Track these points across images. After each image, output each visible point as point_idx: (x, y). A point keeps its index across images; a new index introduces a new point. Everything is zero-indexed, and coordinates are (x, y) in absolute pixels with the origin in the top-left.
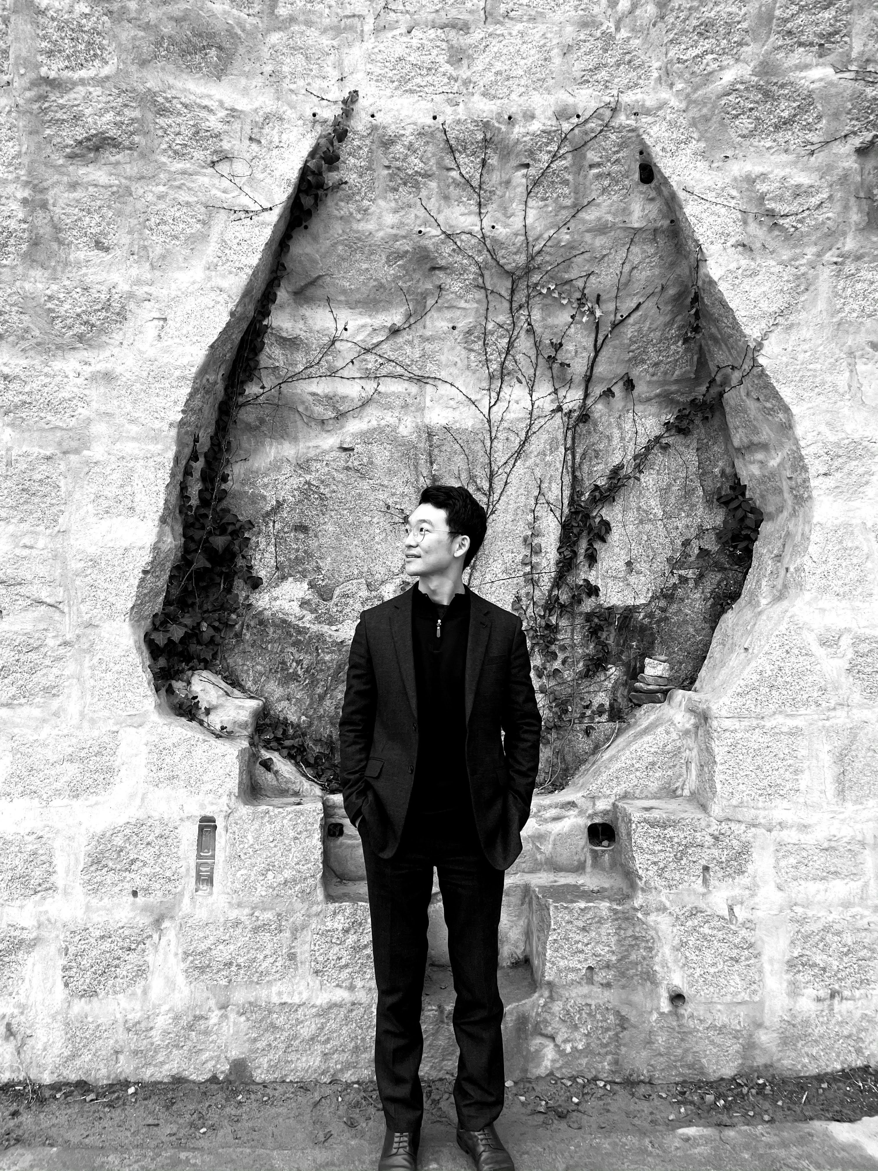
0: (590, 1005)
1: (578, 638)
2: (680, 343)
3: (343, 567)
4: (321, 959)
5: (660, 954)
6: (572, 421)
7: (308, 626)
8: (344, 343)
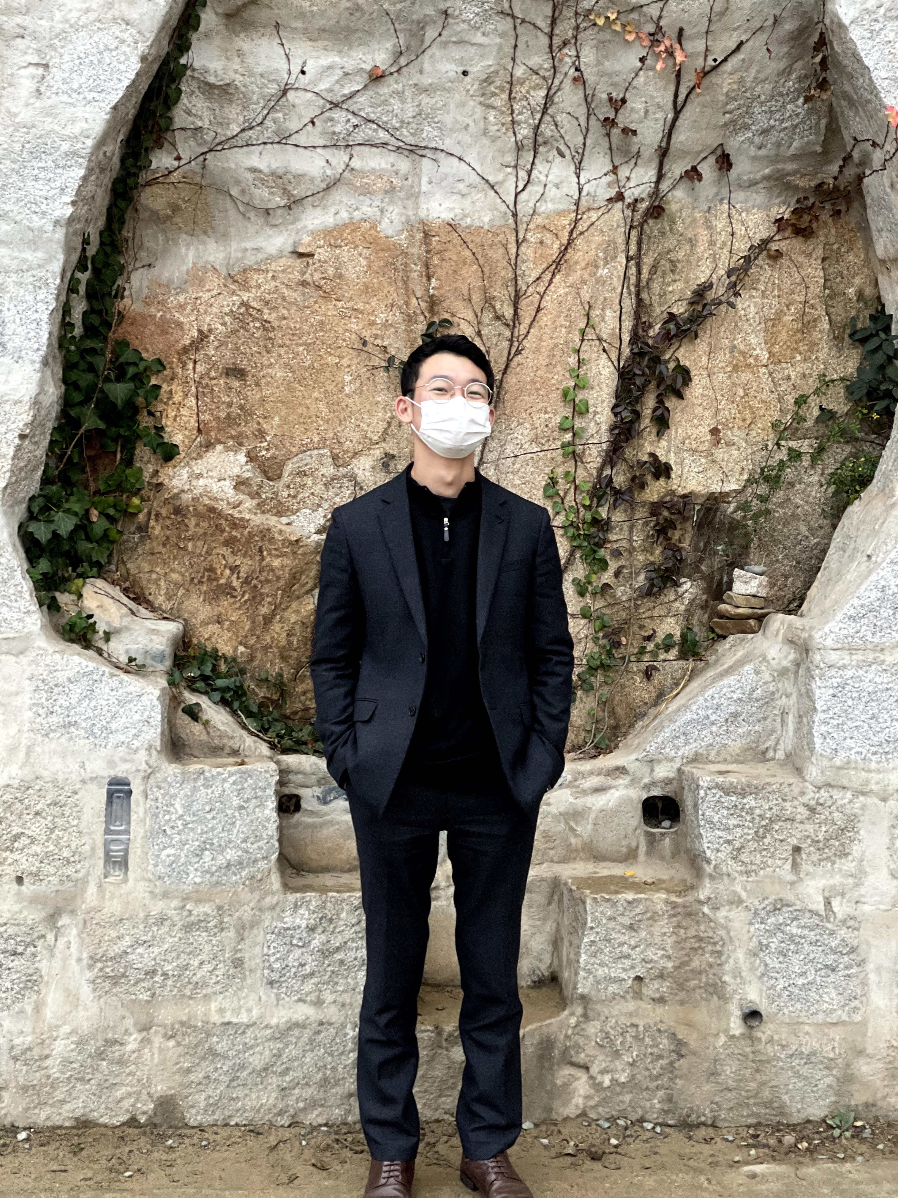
0: (637, 1026)
1: (638, 539)
2: (801, 100)
3: (298, 431)
4: (277, 965)
5: (731, 961)
6: (638, 216)
7: (247, 516)
8: (300, 93)
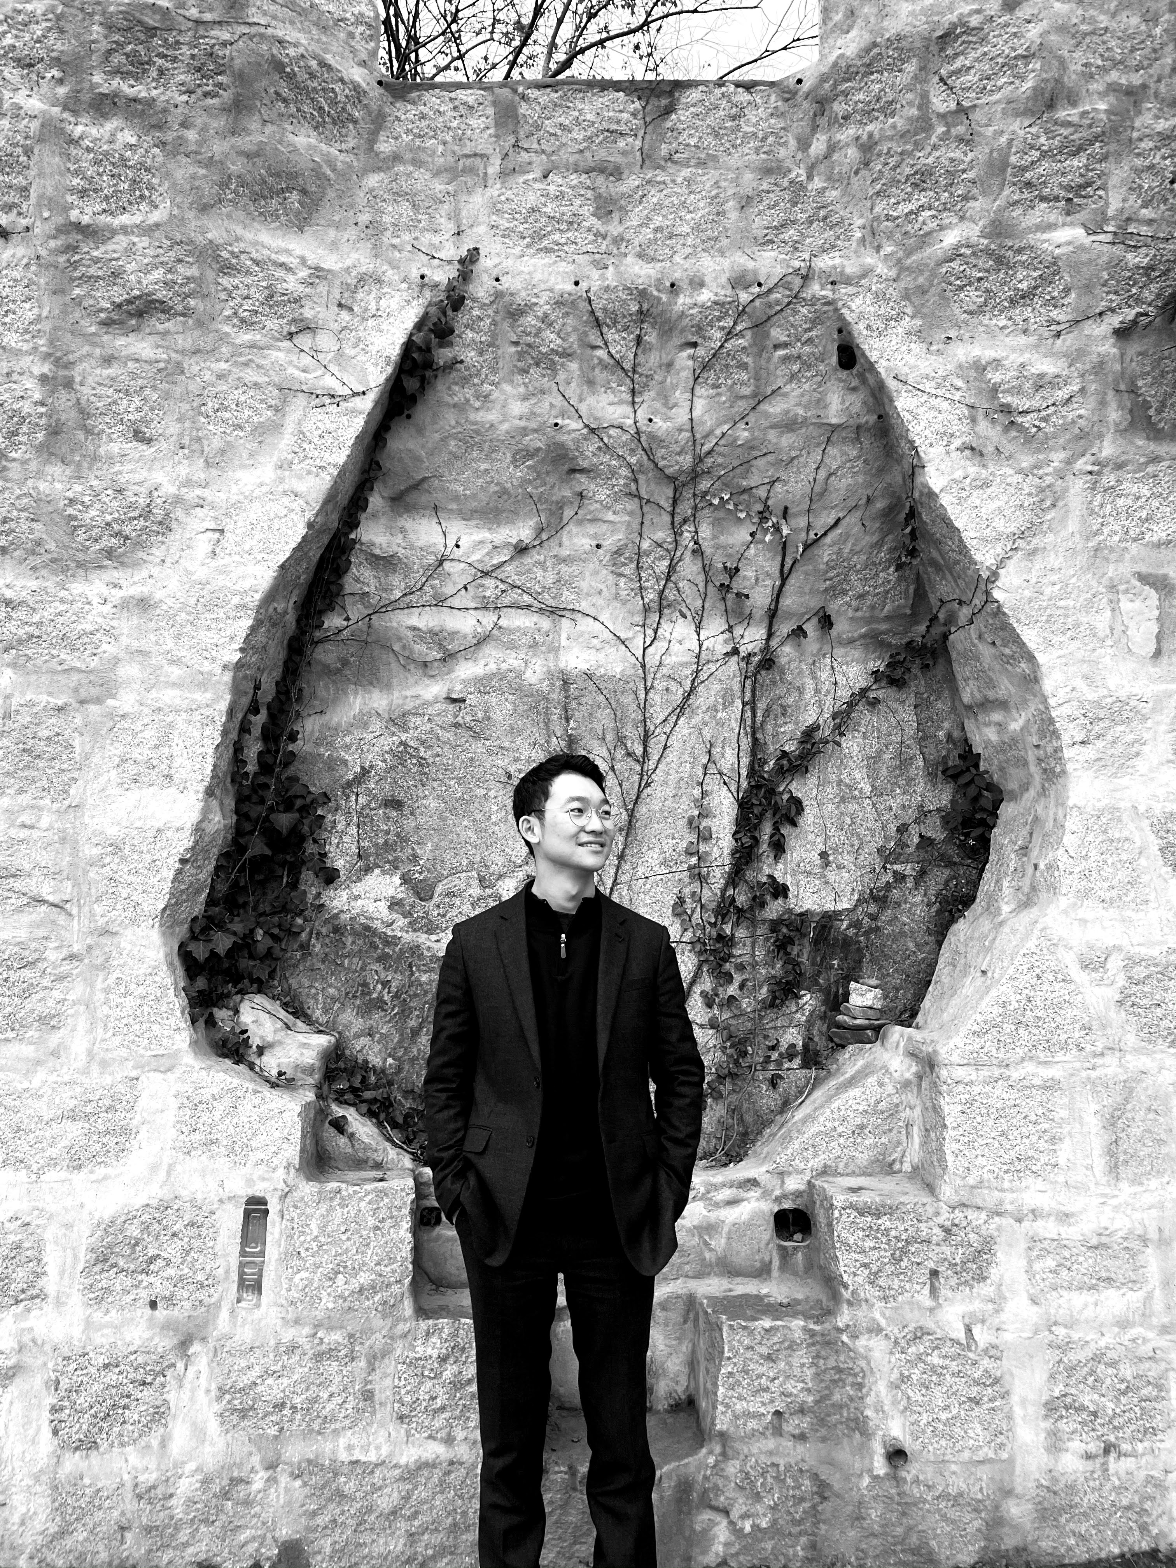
0: (778, 1465)
1: (760, 954)
2: (892, 569)
3: (448, 856)
4: (407, 1399)
5: (873, 1393)
6: (751, 668)
7: (399, 934)
8: (454, 564)
